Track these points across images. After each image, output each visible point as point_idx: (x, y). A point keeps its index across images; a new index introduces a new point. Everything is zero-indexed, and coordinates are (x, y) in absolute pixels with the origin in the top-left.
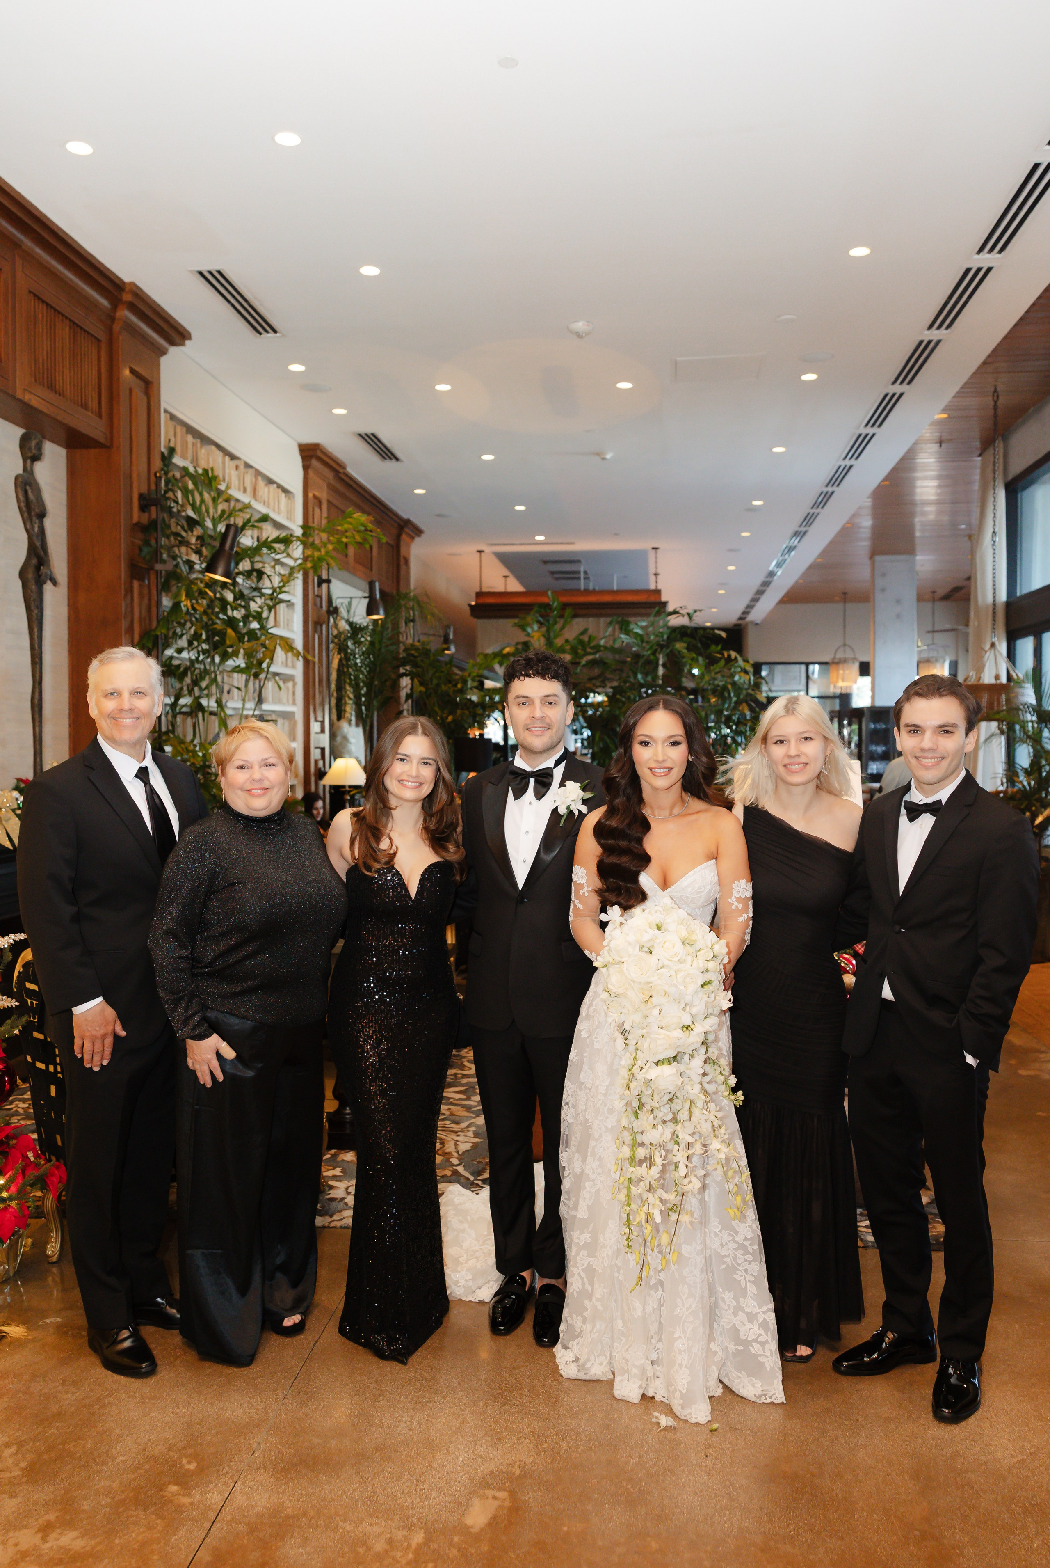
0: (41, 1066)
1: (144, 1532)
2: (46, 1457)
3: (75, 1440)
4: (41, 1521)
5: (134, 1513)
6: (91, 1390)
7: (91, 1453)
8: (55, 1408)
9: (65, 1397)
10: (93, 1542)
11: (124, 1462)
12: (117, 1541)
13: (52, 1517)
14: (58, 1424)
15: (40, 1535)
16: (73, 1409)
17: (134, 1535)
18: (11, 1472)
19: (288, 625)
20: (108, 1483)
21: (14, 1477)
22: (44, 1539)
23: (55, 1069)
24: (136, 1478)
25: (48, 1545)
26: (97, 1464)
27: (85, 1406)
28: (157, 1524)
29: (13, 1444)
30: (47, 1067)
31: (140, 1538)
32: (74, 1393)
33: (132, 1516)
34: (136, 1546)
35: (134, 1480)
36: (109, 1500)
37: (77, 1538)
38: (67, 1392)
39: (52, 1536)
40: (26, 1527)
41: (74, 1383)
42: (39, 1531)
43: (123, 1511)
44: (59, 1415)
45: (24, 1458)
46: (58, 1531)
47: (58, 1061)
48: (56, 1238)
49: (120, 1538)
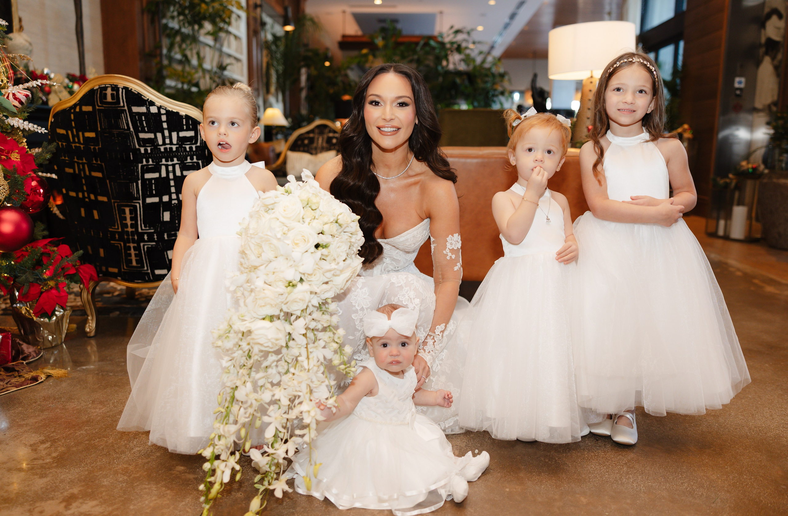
0: (73, 194)
1: (155, 500)
2: (75, 449)
3: (99, 438)
4: (66, 494)
5: (146, 486)
6: (115, 406)
7: (113, 446)
8: (84, 418)
9: (93, 411)
10: (110, 509)
11: (140, 451)
12: (132, 507)
13: (75, 491)
14: (86, 428)
15: (64, 504)
16: (99, 418)
17: (147, 502)
18: (43, 460)
19: (238, 28)
20: (125, 466)
21: (46, 464)
22: (67, 508)
23: (83, 195)
24: (149, 462)
25: (70, 512)
26: (117, 453)
27: (109, 417)
28: (167, 494)
29: (48, 441)
30: (77, 195)
31: (151, 505)
32: (100, 409)
33: (145, 488)
34: (148, 511)
35: (148, 463)
36: (126, 478)
37: (97, 505)
38: (96, 408)
39: (74, 505)
40: (52, 499)
41: (101, 403)
42: (64, 501)
43: (138, 485)
44: (88, 422)
45: (56, 450)
46: (81, 501)
47: (85, 188)
48: (92, 320)
49: (135, 505)
